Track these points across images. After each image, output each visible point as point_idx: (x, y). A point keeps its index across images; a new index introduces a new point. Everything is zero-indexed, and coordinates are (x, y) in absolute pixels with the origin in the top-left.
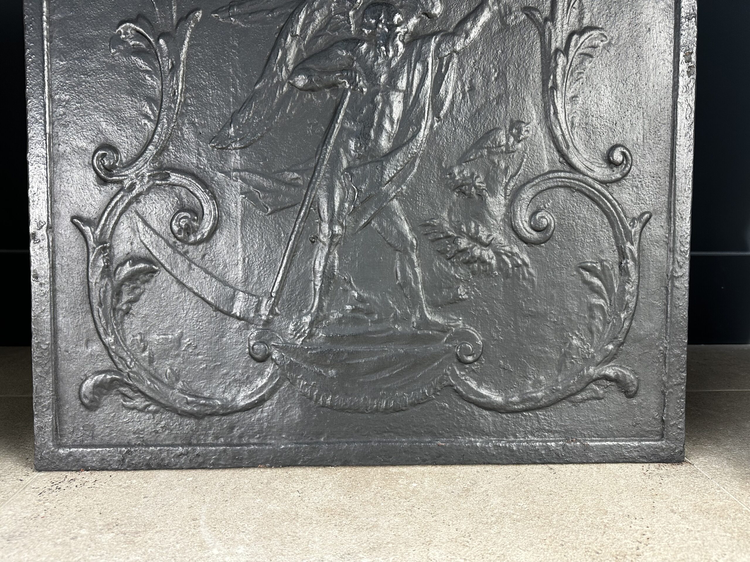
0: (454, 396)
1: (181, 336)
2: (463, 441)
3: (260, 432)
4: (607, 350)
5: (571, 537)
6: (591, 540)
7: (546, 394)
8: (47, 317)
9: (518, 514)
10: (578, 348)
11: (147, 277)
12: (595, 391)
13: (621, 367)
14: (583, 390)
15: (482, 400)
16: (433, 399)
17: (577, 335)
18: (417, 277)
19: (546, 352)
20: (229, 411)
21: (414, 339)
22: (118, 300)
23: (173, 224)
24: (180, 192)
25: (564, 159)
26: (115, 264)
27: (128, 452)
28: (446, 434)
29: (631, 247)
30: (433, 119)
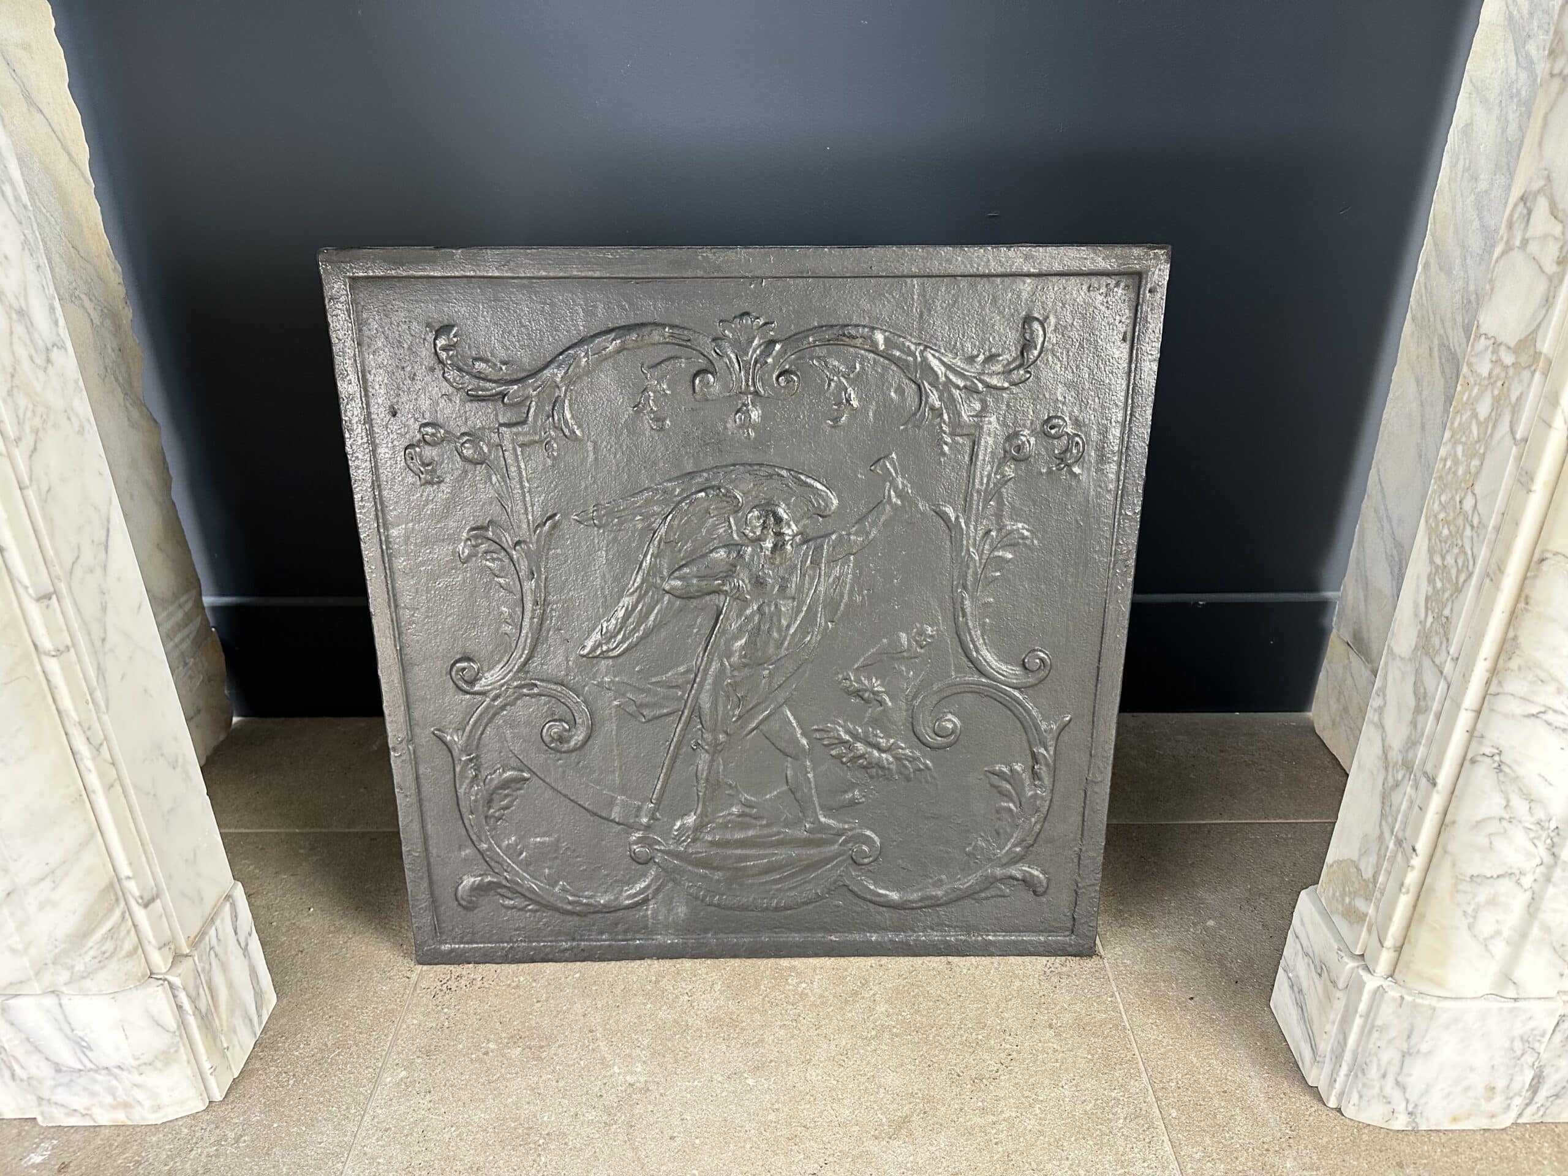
0: (849, 895)
1: (558, 840)
3: (645, 928)
4: (1015, 852)
5: (942, 1057)
6: (958, 1061)
7: (947, 892)
8: (416, 826)
10: (982, 848)
11: (518, 786)
12: (1000, 889)
13: (1030, 867)
14: (987, 889)
15: (878, 899)
16: (826, 898)
17: (982, 836)
19: (948, 852)
20: (613, 909)
21: (807, 843)
22: (490, 808)
23: (544, 734)
24: (549, 702)
25: (972, 663)
26: (484, 773)
27: (511, 948)
28: (841, 930)
29: (1045, 753)
30: (826, 623)
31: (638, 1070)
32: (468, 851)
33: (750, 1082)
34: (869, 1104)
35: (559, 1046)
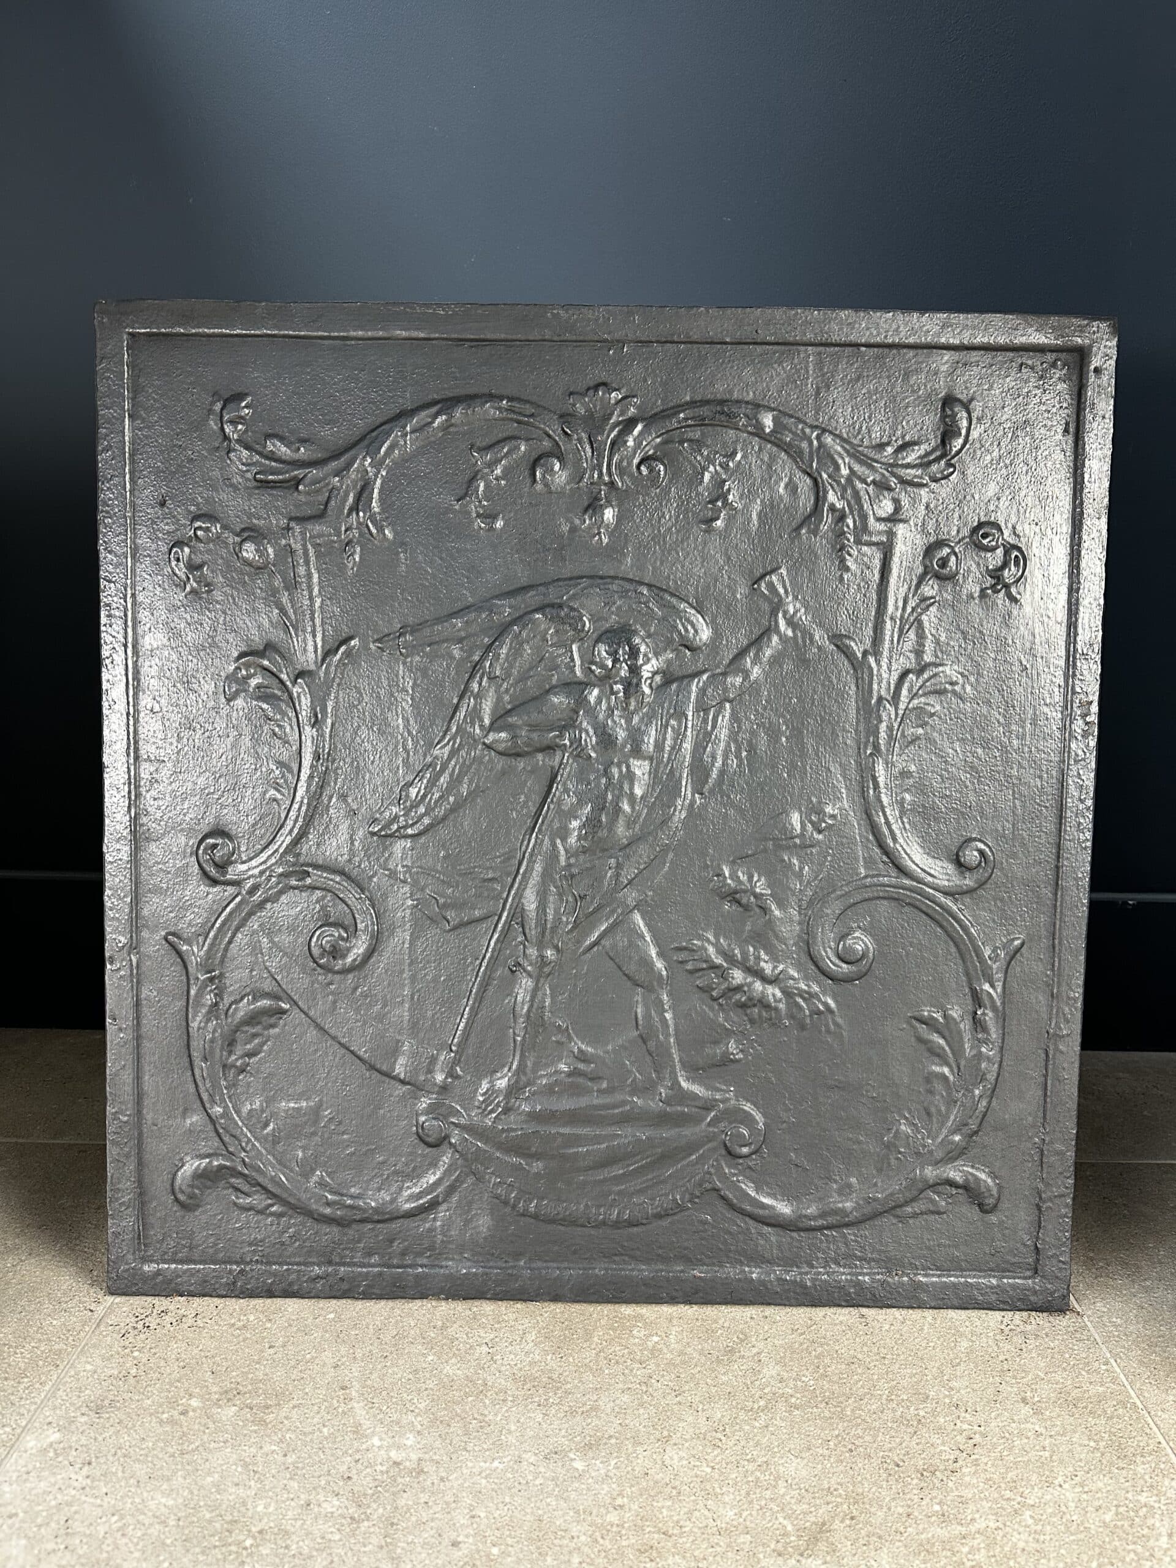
0: (721, 1206)
1: (319, 1107)
2: (731, 1272)
3: (431, 1248)
4: (953, 1142)
5: (867, 1438)
6: (894, 1445)
7: (859, 1204)
8: (127, 1077)
9: (799, 1395)
10: (908, 1137)
11: (273, 1020)
12: (933, 1201)
13: (973, 1167)
14: (914, 1199)
15: (761, 1212)
16: (689, 1209)
17: (906, 1118)
18: (668, 1027)
19: (859, 1143)
20: (387, 1216)
21: (662, 1119)
22: (230, 1053)
23: (313, 944)
24: (323, 898)
25: (889, 858)
26: (227, 1000)
27: (242, 1271)
28: (707, 1261)
29: (991, 991)
30: (693, 795)
31: (409, 1443)
32: (195, 1119)
33: (579, 1465)
34: (763, 1503)
35: (294, 1407)
